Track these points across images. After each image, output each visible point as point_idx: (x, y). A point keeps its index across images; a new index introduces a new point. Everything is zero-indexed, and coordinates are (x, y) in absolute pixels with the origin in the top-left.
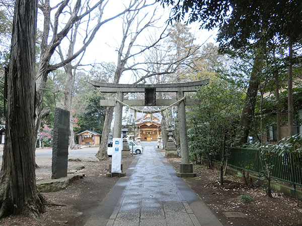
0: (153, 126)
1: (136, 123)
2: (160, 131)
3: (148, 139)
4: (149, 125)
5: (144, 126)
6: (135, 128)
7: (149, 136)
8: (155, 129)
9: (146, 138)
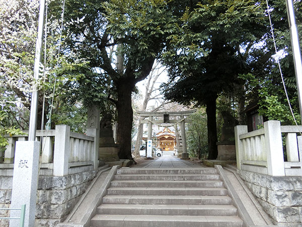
0: (170, 138)
1: (156, 136)
2: (176, 142)
3: (166, 149)
4: (167, 137)
5: (162, 138)
6: (155, 140)
7: (167, 146)
8: (171, 141)
9: (164, 148)
